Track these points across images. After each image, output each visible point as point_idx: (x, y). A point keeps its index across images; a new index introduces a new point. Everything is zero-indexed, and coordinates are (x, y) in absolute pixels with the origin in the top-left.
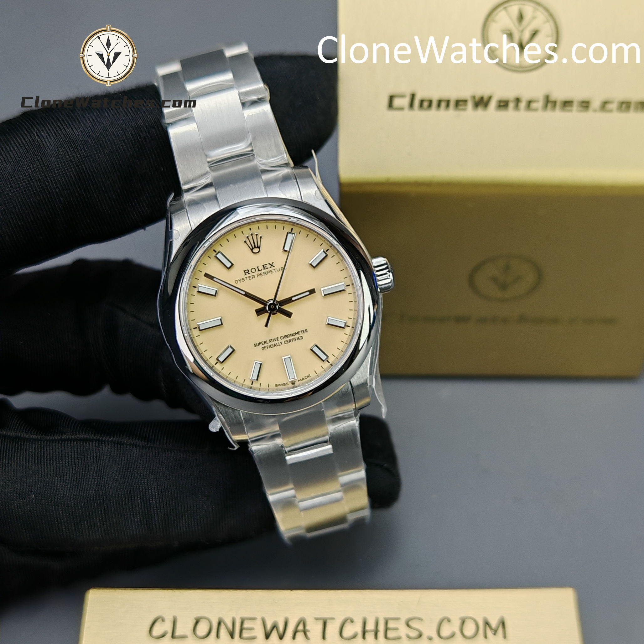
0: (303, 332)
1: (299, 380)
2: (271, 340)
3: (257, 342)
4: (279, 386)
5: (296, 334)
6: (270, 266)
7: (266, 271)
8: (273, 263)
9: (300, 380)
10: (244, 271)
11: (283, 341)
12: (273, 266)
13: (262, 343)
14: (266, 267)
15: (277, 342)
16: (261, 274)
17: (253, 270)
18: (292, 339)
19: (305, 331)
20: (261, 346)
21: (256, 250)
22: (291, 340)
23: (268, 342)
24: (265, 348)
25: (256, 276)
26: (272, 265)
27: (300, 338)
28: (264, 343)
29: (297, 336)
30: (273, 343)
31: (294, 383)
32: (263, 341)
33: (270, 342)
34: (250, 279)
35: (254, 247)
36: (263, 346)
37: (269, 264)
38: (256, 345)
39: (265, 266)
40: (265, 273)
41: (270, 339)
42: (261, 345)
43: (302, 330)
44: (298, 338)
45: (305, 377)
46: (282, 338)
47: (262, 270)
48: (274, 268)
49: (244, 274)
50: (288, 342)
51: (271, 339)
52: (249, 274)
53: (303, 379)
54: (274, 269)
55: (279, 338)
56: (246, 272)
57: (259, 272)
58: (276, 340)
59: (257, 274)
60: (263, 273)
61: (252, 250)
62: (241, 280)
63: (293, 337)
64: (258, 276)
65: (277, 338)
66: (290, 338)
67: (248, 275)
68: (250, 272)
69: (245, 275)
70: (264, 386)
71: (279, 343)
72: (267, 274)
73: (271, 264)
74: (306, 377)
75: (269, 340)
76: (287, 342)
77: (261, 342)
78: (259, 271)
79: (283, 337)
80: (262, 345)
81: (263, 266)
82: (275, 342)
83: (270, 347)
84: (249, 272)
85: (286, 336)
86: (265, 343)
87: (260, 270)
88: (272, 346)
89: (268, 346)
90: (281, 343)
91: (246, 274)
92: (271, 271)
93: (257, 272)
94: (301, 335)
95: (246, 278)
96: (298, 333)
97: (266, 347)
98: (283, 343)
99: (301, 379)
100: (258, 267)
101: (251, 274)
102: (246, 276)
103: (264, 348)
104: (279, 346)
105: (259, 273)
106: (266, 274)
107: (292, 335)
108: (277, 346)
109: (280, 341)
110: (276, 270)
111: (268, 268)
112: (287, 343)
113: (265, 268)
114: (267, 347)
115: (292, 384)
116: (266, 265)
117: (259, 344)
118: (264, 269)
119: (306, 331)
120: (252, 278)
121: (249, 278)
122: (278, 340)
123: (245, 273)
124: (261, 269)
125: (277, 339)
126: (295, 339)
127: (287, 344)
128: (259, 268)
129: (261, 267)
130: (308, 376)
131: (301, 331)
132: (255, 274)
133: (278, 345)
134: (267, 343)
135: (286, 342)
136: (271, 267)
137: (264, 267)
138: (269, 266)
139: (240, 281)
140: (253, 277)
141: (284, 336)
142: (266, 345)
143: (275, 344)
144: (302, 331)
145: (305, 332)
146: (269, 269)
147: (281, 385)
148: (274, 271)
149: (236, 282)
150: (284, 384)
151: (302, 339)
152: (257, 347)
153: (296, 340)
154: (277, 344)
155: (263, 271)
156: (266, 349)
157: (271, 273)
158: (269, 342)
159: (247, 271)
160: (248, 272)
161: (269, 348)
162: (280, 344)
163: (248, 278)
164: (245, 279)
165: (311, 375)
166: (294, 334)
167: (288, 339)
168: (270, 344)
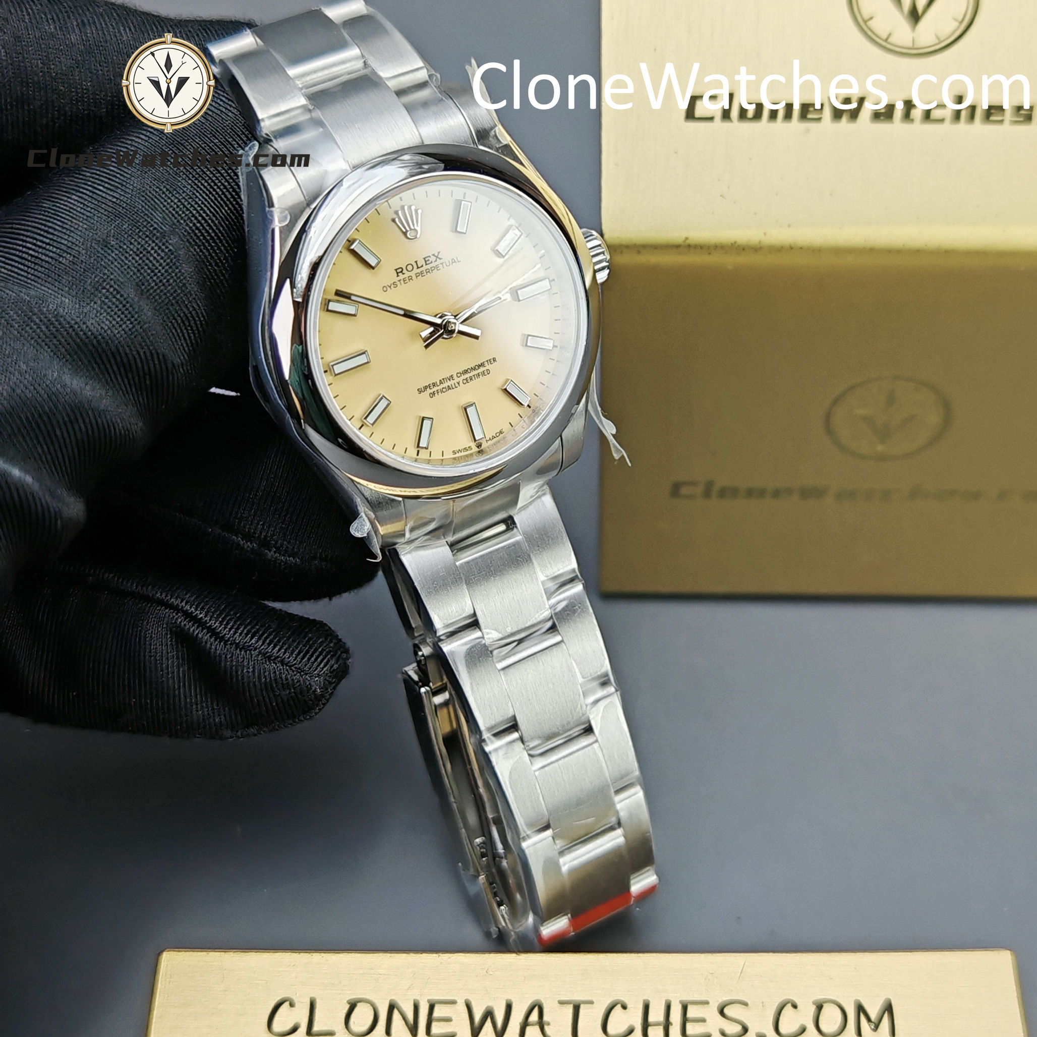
0: (490, 362)
1: (487, 441)
2: (443, 381)
3: (421, 386)
4: (458, 452)
5: (479, 366)
6: (435, 258)
7: (429, 267)
8: (439, 253)
9: (488, 439)
10: (396, 270)
11: (460, 379)
12: (440, 259)
13: (429, 387)
15: (452, 382)
16: (422, 273)
17: (410, 268)
18: (474, 376)
19: (492, 360)
20: (429, 391)
21: (412, 234)
23: (438, 384)
25: (414, 277)
26: (437, 257)
27: (486, 372)
28: (432, 387)
29: (482, 369)
30: (445, 385)
31: (481, 446)
32: (431, 383)
33: (442, 383)
34: (405, 283)
36: (432, 391)
37: (434, 255)
38: (420, 391)
39: (427, 259)
41: (441, 379)
42: (428, 389)
43: (489, 359)
44: (483, 373)
45: (496, 434)
46: (459, 375)
47: (422, 266)
48: (441, 261)
49: (396, 275)
51: (443, 378)
52: (403, 274)
53: (494, 437)
54: (442, 264)
55: (455, 376)
56: (399, 271)
57: (419, 270)
58: (450, 380)
59: (416, 274)
60: (425, 272)
61: (406, 233)
62: (392, 286)
63: (475, 372)
64: (417, 277)
65: (452, 376)
66: (471, 374)
67: (401, 276)
68: (405, 271)
69: (398, 276)
70: (436, 456)
71: (454, 384)
72: (431, 271)
73: (436, 255)
74: (498, 435)
75: (440, 380)
76: (467, 380)
77: (427, 385)
78: (418, 268)
79: (461, 374)
80: (430, 389)
81: (424, 259)
82: (449, 383)
83: (442, 391)
84: (403, 272)
85: (466, 372)
86: (434, 386)
87: (419, 266)
88: (444, 390)
89: (439, 391)
90: (458, 383)
91: (399, 274)
92: (437, 267)
93: (416, 271)
94: (487, 367)
95: (400, 281)
96: (482, 365)
97: (436, 392)
98: (461, 383)
99: (490, 438)
100: (416, 262)
101: (407, 274)
102: (399, 278)
103: (433, 395)
104: (455, 389)
105: (419, 272)
106: (429, 272)
107: (473, 369)
108: (452, 389)
109: (456, 380)
110: (444, 264)
111: (432, 262)
112: (468, 382)
113: (428, 262)
114: (438, 393)
115: (478, 447)
116: (429, 257)
117: (426, 388)
118: (426, 264)
119: (494, 360)
120: (408, 281)
121: (404, 281)
122: (453, 379)
123: (397, 273)
126: (479, 376)
127: (467, 384)
128: (418, 262)
129: (421, 263)
130: (501, 432)
131: (487, 361)
132: (413, 274)
133: (454, 387)
134: (438, 386)
135: (465, 381)
136: (436, 261)
137: (426, 261)
138: (433, 259)
139: (390, 287)
140: (410, 278)
141: (462, 372)
142: (435, 389)
143: (448, 386)
145: (493, 362)
146: (434, 264)
147: (461, 452)
148: (441, 266)
149: (385, 289)
150: (465, 449)
151: (488, 374)
152: (422, 393)
153: (481, 376)
154: (451, 385)
155: (425, 267)
156: (436, 395)
157: (438, 270)
158: (440, 384)
159: (400, 270)
160: (401, 272)
161: (440, 393)
162: (457, 385)
163: (402, 282)
164: (398, 283)
165: (504, 430)
166: (477, 367)
167: (468, 376)
168: (441, 386)
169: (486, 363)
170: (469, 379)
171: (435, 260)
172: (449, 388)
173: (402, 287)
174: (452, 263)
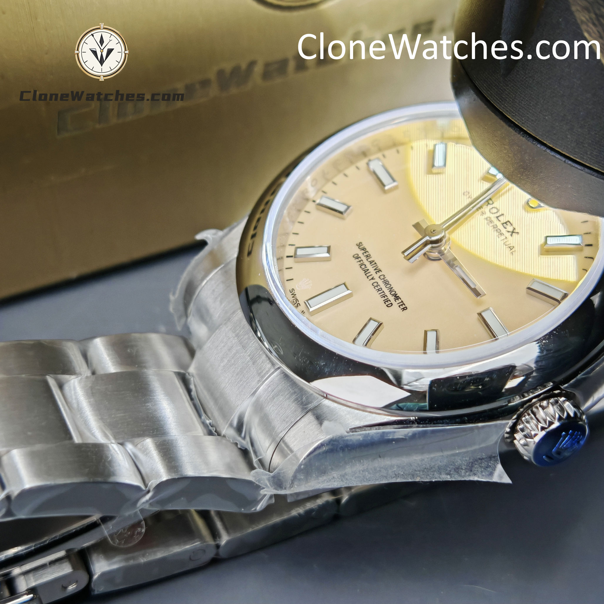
0: (402, 305)
2: (373, 263)
3: (365, 245)
4: (292, 294)
5: (395, 295)
6: (511, 231)
7: (500, 227)
8: (518, 233)
10: (490, 199)
11: (377, 280)
12: (511, 235)
13: (365, 252)
14: (507, 225)
16: (491, 222)
17: (494, 210)
18: (383, 292)
19: (404, 306)
20: (360, 253)
22: (382, 291)
23: (369, 260)
24: (358, 258)
25: (485, 216)
26: (513, 232)
27: (389, 302)
28: (365, 254)
29: (391, 298)
30: (369, 267)
32: (370, 253)
33: (371, 263)
36: (361, 255)
37: (514, 229)
38: (359, 245)
39: (508, 223)
40: (495, 227)
41: (375, 261)
42: (363, 251)
43: (404, 303)
44: (387, 301)
46: (382, 277)
48: (509, 237)
50: (376, 287)
51: (377, 263)
54: (506, 237)
55: (379, 274)
57: (494, 220)
58: (375, 270)
60: (494, 224)
63: (387, 292)
64: (487, 219)
65: (380, 271)
66: (385, 289)
70: (289, 274)
71: (372, 275)
72: (495, 229)
73: (515, 231)
75: (373, 261)
76: (377, 286)
77: (367, 250)
78: (497, 217)
80: (363, 254)
81: (508, 221)
83: (361, 265)
85: (386, 283)
86: (367, 256)
88: (363, 267)
89: (362, 262)
90: (372, 279)
92: (501, 234)
93: (493, 217)
94: (395, 304)
96: (397, 297)
97: (360, 259)
98: (373, 281)
100: (502, 215)
103: (357, 257)
104: (366, 277)
105: (492, 220)
107: (391, 290)
108: (366, 275)
109: (376, 276)
110: (506, 240)
111: (506, 228)
112: (374, 287)
113: (505, 225)
114: (360, 261)
116: (512, 225)
117: (364, 249)
118: (503, 224)
119: (404, 309)
120: (480, 211)
122: (376, 272)
124: (500, 220)
125: (378, 272)
126: (384, 297)
128: (502, 216)
129: (503, 219)
133: (368, 275)
134: (367, 260)
135: (375, 284)
136: (509, 232)
137: (506, 223)
138: (510, 229)
141: (385, 279)
142: (364, 258)
143: (368, 270)
144: (402, 303)
145: (402, 307)
146: (503, 231)
147: (293, 297)
148: (503, 237)
151: (387, 306)
152: (357, 247)
153: (384, 299)
154: (370, 272)
155: (499, 224)
156: (357, 260)
157: (498, 235)
158: (370, 262)
161: (359, 263)
162: (370, 278)
166: (393, 293)
167: (382, 286)
168: (367, 264)
169: (400, 301)
170: (379, 287)
172: (366, 271)
174: (509, 247)
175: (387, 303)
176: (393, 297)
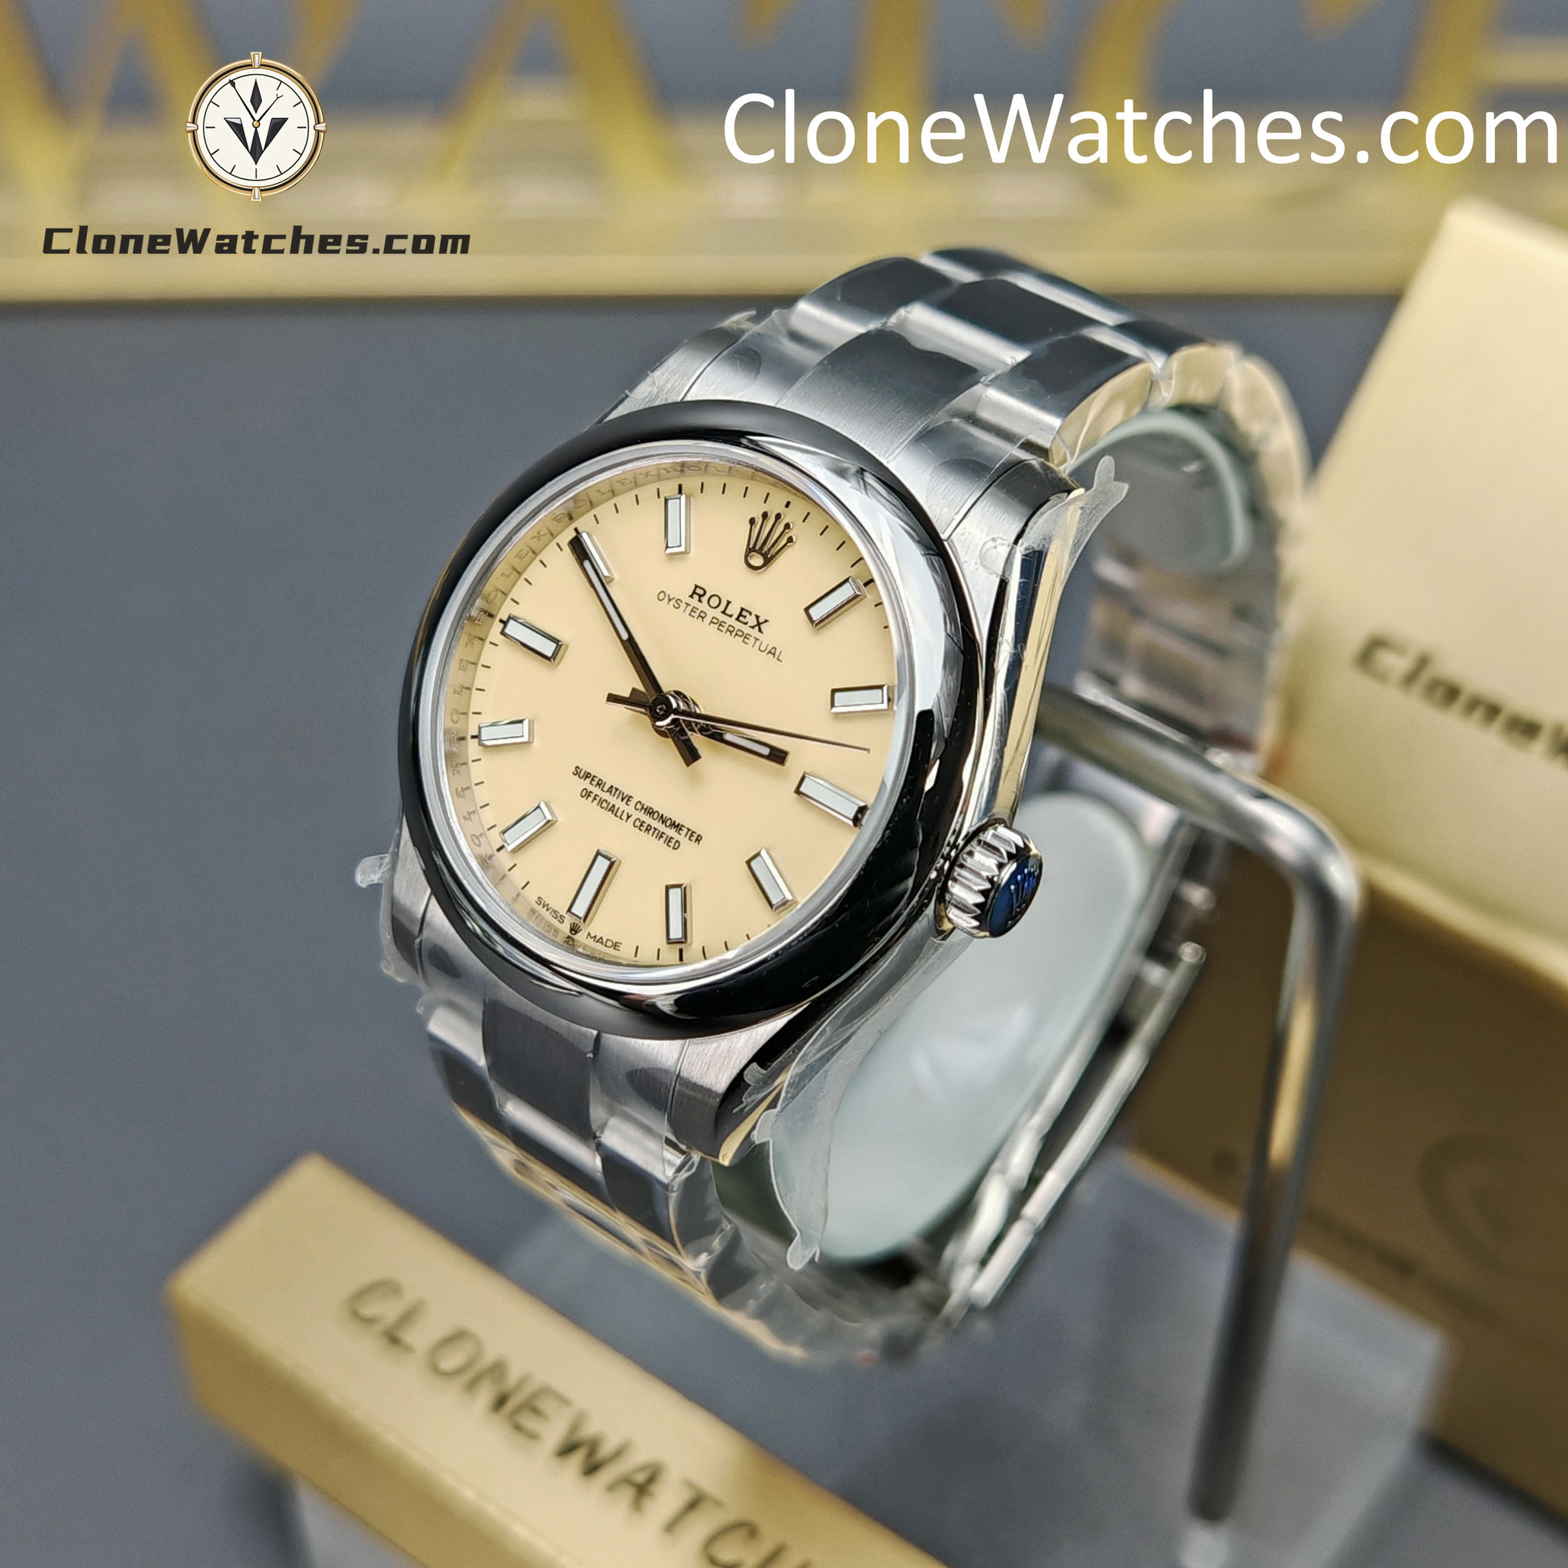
0: (692, 835)
1: (589, 934)
2: (614, 790)
3: (585, 768)
4: (544, 906)
5: (673, 825)
6: (756, 623)
7: (738, 625)
8: (766, 621)
9: (593, 935)
10: (696, 587)
11: (636, 815)
12: (760, 631)
13: (593, 780)
14: (745, 617)
15: (622, 805)
16: (721, 624)
17: (714, 602)
18: (655, 829)
19: (696, 836)
20: (586, 784)
21: (757, 560)
22: (653, 830)
23: (605, 789)
24: (589, 796)
25: (708, 619)
26: (759, 624)
27: (673, 841)
28: (595, 783)
29: (671, 832)
30: (613, 800)
31: (576, 933)
32: (599, 777)
33: (611, 792)
34: (690, 615)
35: (757, 548)
36: (590, 788)
37: (757, 617)
38: (577, 771)
39: (744, 613)
40: (730, 630)
41: (614, 786)
42: (589, 780)
43: (693, 830)
44: (669, 840)
45: (608, 940)
46: (639, 806)
47: (731, 616)
48: (759, 635)
49: (690, 593)
50: (642, 828)
51: (617, 787)
52: (700, 601)
53: (600, 940)
54: (756, 639)
55: (632, 803)
56: (698, 593)
57: (722, 617)
58: (622, 800)
59: (713, 618)
60: (727, 626)
61: (750, 551)
62: (673, 602)
63: (661, 827)
64: (711, 622)
65: (630, 798)
66: (655, 824)
67: (694, 602)
68: (705, 599)
69: (691, 596)
70: (518, 877)
71: (623, 811)
72: (734, 634)
73: (761, 620)
74: (609, 944)
75: (612, 787)
76: (641, 825)
77: (593, 774)
78: (724, 612)
79: (642, 808)
80: (591, 783)
81: (742, 609)
82: (618, 803)
83: (600, 803)
84: (702, 599)
85: (650, 812)
86: (598, 784)
87: (727, 612)
88: (604, 805)
89: (598, 798)
90: (628, 817)
91: (695, 595)
92: (746, 637)
93: (718, 613)
94: (682, 837)
95: (687, 604)
96: (677, 827)
97: (593, 795)
98: (631, 820)
99: (595, 937)
100: (729, 603)
101: (703, 606)
102: (689, 601)
103: (586, 794)
104: (618, 819)
105: (721, 619)
106: (731, 632)
107: (663, 819)
108: (616, 815)
109: (630, 809)
110: (758, 643)
111: (746, 624)
112: (640, 829)
113: (741, 618)
114: (595, 799)
115: (571, 930)
116: (750, 613)
117: (587, 775)
118: (737, 619)
119: (698, 839)
120: (696, 615)
121: (692, 611)
122: (626, 803)
123: (694, 592)
124: (730, 613)
125: (628, 800)
126: (661, 837)
127: (637, 829)
128: (730, 605)
129: (734, 610)
130: (615, 946)
131: (689, 830)
132: (712, 613)
133: (619, 814)
134: (602, 790)
135: (638, 823)
136: (753, 627)
137: (740, 615)
138: (752, 621)
139: (670, 600)
140: (702, 616)
141: (645, 807)
142: (596, 790)
143: (614, 806)
144: (690, 832)
145: (694, 839)
146: (746, 629)
147: (548, 910)
148: (752, 640)
149: (662, 596)
150: (555, 912)
151: (674, 848)
152: (577, 777)
153: (662, 840)
154: (618, 808)
155: (732, 621)
156: (590, 799)
157: (743, 641)
158: (608, 791)
159: (701, 592)
160: (700, 596)
161: (596, 802)
162: (625, 817)
163: (690, 608)
164: (683, 605)
165: (621, 948)
166: (668, 823)
167: (648, 820)
168: (606, 796)
169: (685, 830)
170: (645, 825)
171: (752, 625)
172: (612, 809)
173: (682, 615)
174: (770, 652)
175: (672, 844)
176: (673, 830)
